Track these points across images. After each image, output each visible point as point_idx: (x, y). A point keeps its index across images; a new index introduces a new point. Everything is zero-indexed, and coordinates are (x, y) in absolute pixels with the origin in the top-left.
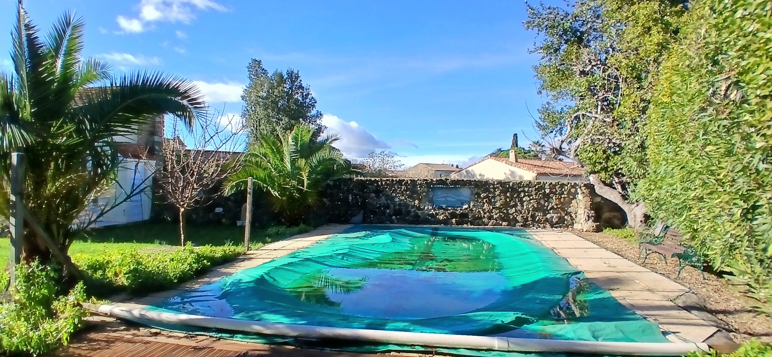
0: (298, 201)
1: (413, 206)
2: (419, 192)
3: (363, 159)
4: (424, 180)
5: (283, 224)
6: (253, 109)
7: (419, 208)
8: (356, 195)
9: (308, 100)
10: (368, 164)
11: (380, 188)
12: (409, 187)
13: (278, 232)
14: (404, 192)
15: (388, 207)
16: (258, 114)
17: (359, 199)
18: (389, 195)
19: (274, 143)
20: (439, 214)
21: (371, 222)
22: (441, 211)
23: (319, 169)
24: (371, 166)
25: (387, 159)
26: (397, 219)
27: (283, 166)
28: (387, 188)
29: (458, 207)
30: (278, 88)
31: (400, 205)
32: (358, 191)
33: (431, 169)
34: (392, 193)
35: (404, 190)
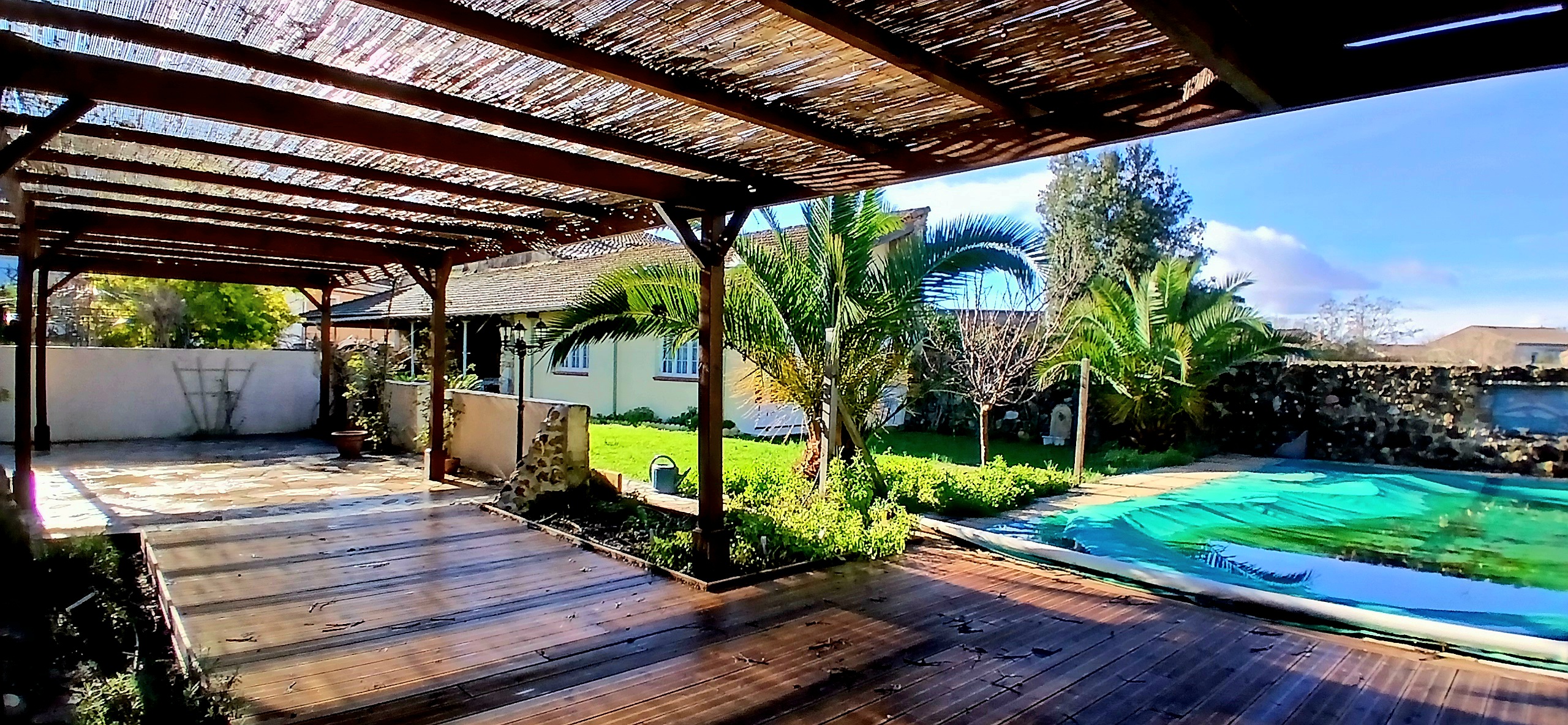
0: (1164, 404)
1: (1438, 428)
2: (1455, 396)
3: (1305, 316)
4: (1470, 368)
5: (1134, 446)
6: (1059, 227)
7: (1453, 433)
8: (1290, 397)
9: (1172, 199)
10: (1320, 329)
11: (1352, 384)
12: (1428, 383)
13: (1124, 459)
14: (1415, 395)
15: (1371, 425)
16: (1068, 238)
17: (1298, 407)
18: (1373, 401)
19: (1116, 296)
20: (1508, 448)
21: (1328, 457)
22: (1514, 442)
23: (1208, 343)
24: (1325, 333)
25: (1372, 316)
26: (1396, 455)
27: (1136, 339)
28: (1368, 384)
29: (1560, 434)
30: (1109, 182)
31: (1402, 422)
32: (1297, 390)
33: (1504, 341)
34: (1383, 395)
35: (1415, 391)
